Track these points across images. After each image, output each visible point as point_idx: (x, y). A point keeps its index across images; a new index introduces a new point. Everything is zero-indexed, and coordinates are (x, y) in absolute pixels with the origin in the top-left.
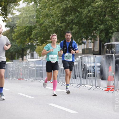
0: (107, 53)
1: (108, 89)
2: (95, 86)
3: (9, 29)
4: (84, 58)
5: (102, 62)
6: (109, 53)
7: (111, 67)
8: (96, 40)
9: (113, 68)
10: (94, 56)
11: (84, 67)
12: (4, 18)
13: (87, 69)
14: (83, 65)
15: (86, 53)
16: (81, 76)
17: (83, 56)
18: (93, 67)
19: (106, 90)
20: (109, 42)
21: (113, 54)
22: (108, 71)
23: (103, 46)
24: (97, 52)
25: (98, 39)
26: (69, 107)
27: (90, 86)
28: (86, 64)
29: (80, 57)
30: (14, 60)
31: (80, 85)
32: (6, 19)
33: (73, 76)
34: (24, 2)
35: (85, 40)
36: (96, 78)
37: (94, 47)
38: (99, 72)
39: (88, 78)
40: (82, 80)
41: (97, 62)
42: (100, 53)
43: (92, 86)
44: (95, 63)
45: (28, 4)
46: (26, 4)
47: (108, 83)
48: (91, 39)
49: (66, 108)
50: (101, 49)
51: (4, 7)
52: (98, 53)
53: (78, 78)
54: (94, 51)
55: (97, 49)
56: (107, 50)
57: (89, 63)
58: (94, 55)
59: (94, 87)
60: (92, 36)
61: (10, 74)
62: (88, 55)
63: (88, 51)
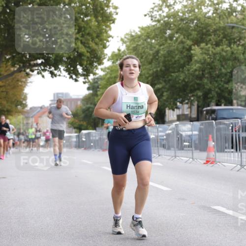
0: (206, 119)
1: (208, 162)
2: (193, 158)
3: (91, 92)
4: (180, 125)
5: (200, 130)
6: (209, 119)
7: (211, 136)
8: (193, 105)
9: (213, 137)
10: (192, 123)
11: (179, 136)
12: (85, 79)
13: (183, 139)
14: (178, 133)
15: (181, 119)
16: (175, 146)
17: (178, 123)
18: (189, 136)
19: (204, 163)
20: (209, 106)
21: (214, 121)
22: (207, 141)
23: (202, 112)
24: (194, 118)
25: (196, 103)
26: (161, 183)
27: (186, 158)
28: (181, 133)
29: (174, 124)
30: (97, 128)
31: (174, 157)
32: (86, 80)
33: (167, 146)
34: (108, 60)
35: (181, 105)
36: (194, 149)
37: (191, 112)
38: (197, 142)
39: (185, 149)
40: (177, 151)
41: (195, 131)
42: (198, 119)
43: (188, 159)
44: (192, 131)
45: (113, 62)
46: (111, 63)
47: (208, 155)
48: (187, 103)
49: (158, 184)
50: (200, 115)
51: (85, 67)
52: (196, 119)
53: (172, 149)
54: (191, 117)
55: (194, 115)
56: (206, 116)
57: (185, 131)
58: (191, 121)
59: (191, 159)
60: (188, 100)
61: (92, 144)
62: (184, 122)
63: (184, 117)
